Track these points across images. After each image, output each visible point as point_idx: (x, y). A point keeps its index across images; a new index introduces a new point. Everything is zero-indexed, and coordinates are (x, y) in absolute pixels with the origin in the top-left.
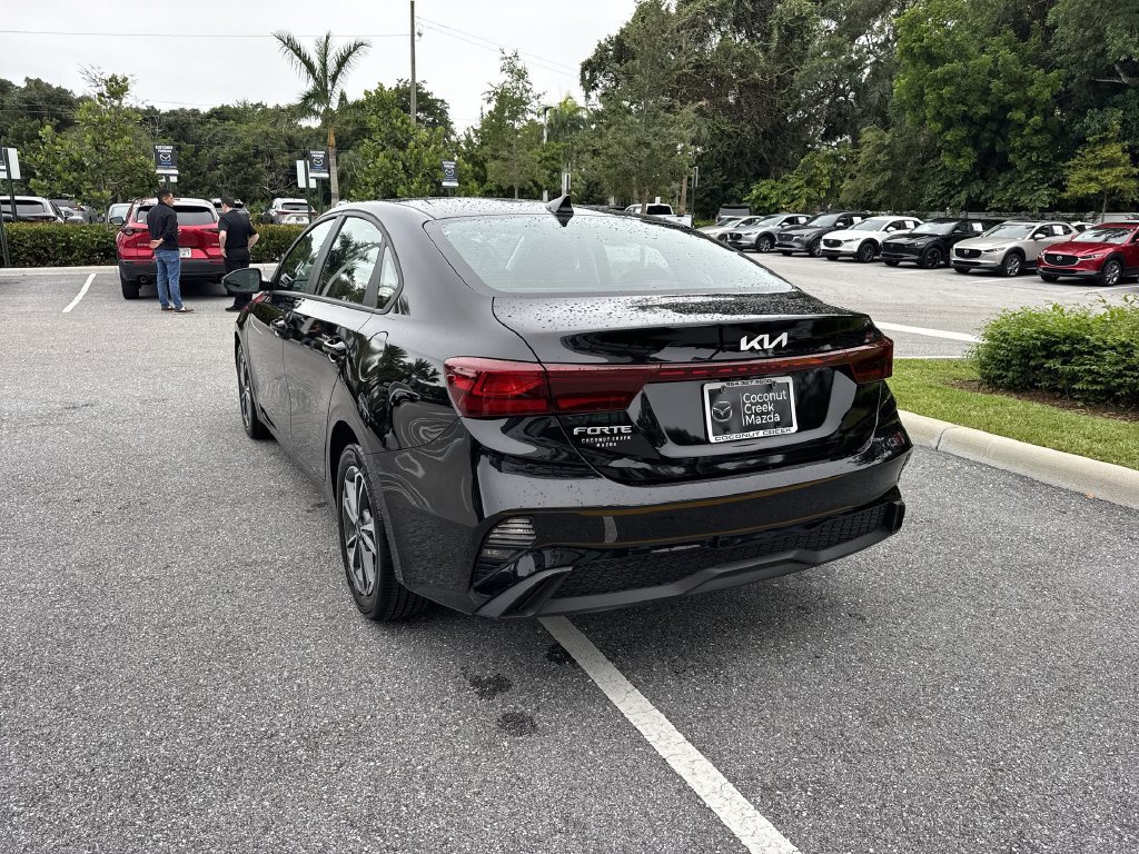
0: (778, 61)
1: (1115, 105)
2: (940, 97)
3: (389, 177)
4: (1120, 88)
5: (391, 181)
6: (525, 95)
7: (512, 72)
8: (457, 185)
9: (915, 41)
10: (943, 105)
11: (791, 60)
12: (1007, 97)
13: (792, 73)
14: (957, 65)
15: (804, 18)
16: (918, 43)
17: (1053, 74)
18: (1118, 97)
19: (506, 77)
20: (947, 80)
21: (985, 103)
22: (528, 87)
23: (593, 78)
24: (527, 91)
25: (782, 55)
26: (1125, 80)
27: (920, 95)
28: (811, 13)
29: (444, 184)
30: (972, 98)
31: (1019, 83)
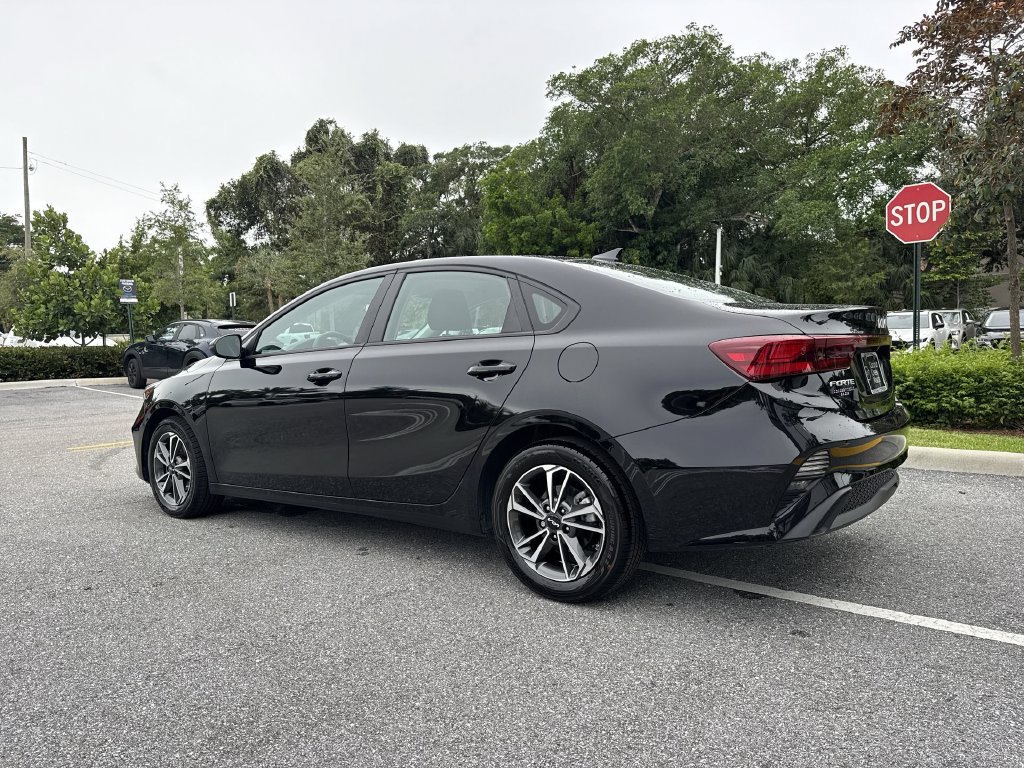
0: (383, 210)
1: (632, 247)
2: (521, 240)
3: (63, 295)
4: (633, 236)
5: (65, 298)
6: (188, 224)
7: (173, 202)
8: (136, 300)
9: (497, 198)
10: (523, 245)
11: (394, 209)
12: (564, 241)
13: (396, 219)
14: (529, 217)
15: (401, 178)
16: (500, 200)
17: (592, 225)
18: (634, 241)
19: (165, 206)
20: (522, 228)
21: (550, 244)
22: (191, 216)
23: (217, 216)
24: (189, 220)
25: (386, 204)
26: (636, 230)
27: (506, 237)
28: (406, 174)
29: (122, 300)
30: (541, 241)
31: (571, 231)
